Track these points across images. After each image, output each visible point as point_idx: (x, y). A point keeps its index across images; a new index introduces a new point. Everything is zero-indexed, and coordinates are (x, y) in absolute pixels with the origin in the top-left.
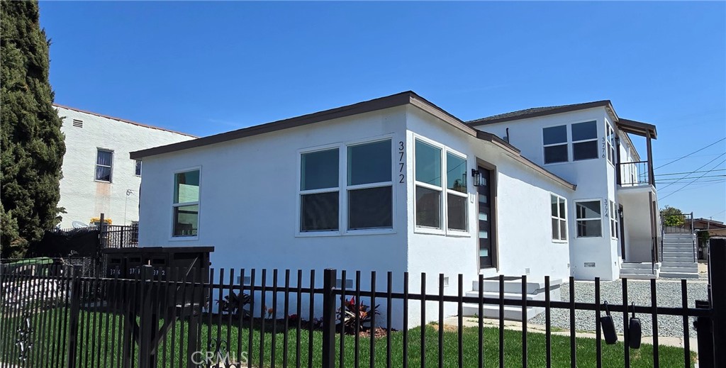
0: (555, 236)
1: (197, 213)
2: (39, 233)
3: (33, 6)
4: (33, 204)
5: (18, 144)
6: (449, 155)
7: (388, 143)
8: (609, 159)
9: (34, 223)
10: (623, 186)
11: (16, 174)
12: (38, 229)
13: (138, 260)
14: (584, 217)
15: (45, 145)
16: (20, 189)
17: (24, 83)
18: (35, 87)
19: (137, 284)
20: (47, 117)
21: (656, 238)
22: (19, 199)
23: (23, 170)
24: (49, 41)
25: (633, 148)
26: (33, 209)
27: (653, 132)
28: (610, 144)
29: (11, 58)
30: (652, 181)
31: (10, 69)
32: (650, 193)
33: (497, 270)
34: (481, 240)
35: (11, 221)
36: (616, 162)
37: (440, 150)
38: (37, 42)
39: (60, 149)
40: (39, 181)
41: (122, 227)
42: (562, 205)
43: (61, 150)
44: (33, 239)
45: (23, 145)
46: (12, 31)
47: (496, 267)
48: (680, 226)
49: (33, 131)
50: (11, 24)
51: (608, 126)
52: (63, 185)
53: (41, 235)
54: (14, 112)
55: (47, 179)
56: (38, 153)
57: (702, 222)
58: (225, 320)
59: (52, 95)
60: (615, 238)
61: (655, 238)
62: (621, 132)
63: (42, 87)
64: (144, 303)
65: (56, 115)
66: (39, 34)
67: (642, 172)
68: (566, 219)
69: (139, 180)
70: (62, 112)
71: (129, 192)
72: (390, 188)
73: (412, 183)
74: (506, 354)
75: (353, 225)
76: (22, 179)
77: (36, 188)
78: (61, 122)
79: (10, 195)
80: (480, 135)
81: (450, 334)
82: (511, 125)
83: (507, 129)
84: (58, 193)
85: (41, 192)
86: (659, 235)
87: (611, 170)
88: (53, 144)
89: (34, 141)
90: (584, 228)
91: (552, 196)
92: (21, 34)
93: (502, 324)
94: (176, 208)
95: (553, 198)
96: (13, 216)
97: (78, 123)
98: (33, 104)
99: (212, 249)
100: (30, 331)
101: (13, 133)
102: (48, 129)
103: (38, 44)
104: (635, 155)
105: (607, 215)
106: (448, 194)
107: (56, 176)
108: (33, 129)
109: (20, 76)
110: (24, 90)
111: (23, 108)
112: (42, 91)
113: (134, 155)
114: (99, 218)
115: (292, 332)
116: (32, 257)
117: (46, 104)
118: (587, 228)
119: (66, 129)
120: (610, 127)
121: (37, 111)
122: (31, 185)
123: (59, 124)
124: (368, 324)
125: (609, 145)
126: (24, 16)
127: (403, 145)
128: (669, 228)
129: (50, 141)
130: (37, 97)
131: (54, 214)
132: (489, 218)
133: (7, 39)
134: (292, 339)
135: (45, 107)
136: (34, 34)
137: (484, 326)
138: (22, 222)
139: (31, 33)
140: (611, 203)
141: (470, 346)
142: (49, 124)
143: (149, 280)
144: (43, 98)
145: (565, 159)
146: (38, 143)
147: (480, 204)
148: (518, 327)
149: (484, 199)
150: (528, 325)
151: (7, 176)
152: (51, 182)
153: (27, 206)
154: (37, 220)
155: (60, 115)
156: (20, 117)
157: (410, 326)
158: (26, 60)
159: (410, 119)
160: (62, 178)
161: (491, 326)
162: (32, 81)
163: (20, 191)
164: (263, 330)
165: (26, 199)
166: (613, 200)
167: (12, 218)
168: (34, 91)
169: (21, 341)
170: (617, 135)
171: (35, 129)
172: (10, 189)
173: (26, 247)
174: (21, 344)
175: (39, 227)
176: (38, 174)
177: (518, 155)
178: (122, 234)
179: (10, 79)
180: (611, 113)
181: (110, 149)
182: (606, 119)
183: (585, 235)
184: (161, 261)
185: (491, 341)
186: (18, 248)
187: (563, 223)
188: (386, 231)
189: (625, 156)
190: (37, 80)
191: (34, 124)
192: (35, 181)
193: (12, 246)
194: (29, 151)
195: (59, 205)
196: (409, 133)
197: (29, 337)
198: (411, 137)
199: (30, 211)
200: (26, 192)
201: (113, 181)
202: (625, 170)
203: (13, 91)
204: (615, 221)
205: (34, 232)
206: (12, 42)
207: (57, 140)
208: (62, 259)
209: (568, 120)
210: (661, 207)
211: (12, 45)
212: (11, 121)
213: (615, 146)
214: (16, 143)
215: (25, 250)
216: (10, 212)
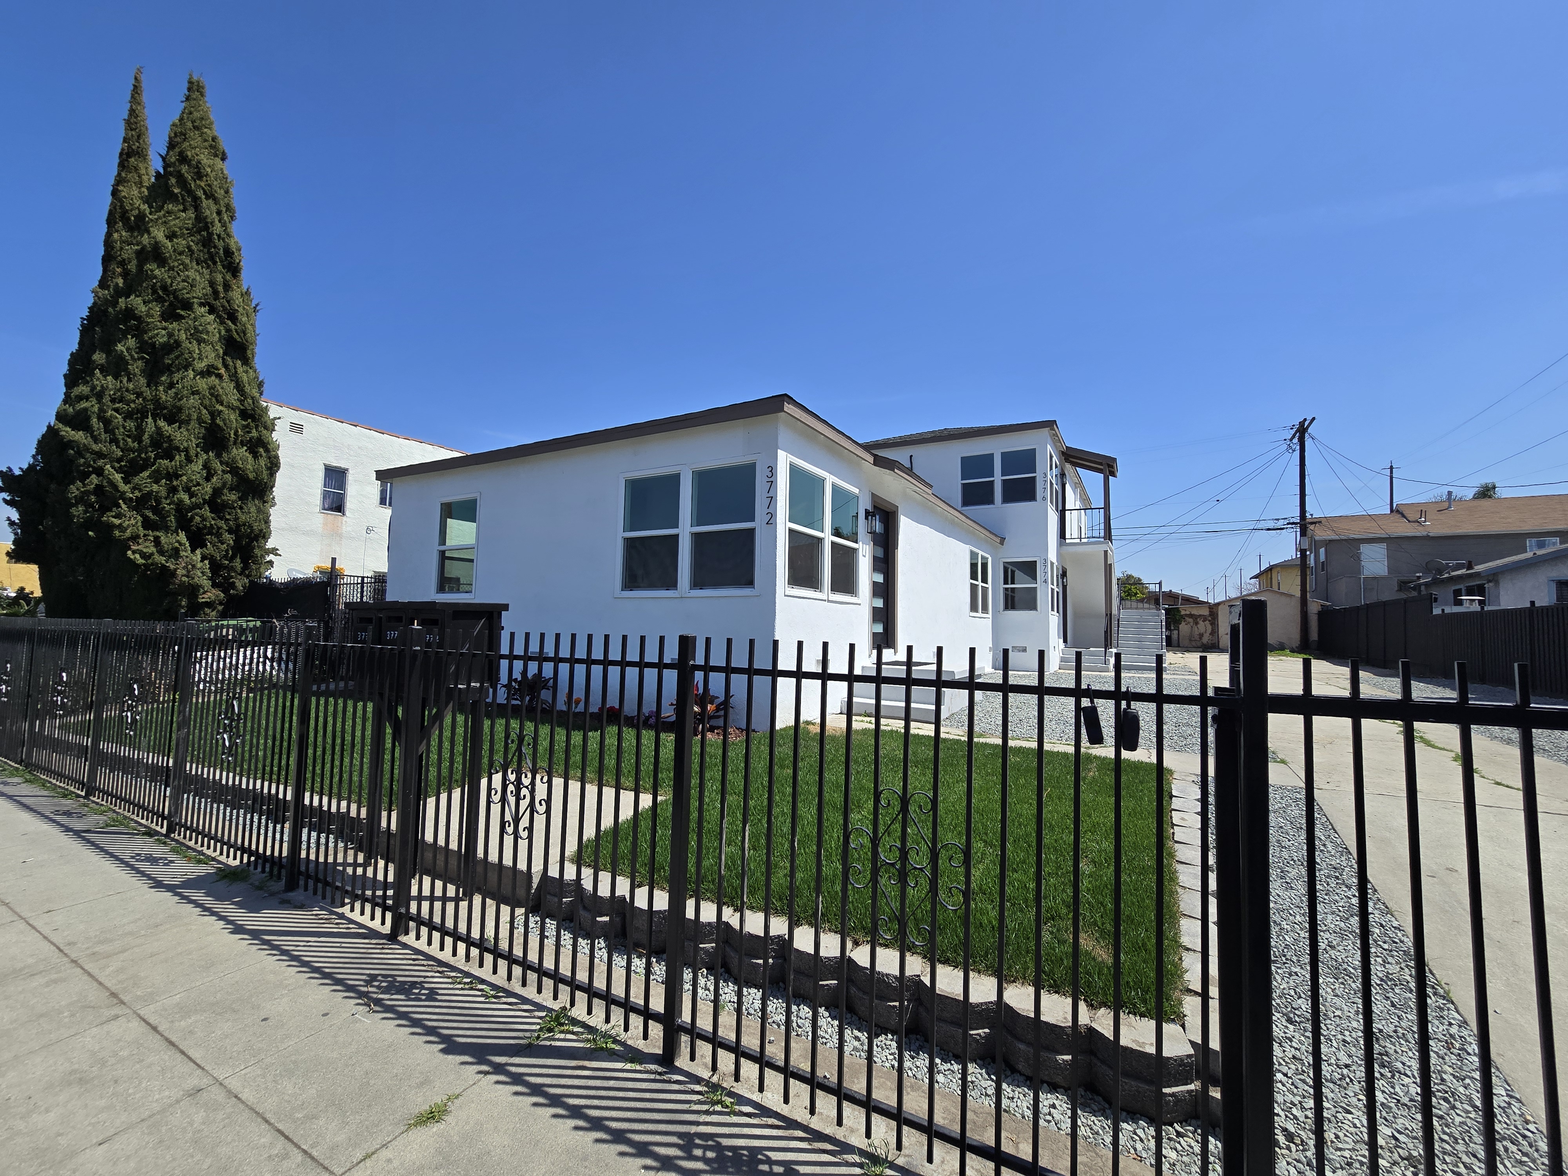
0: (974, 608)
1: (472, 561)
2: (240, 583)
3: (233, 253)
4: (231, 542)
5: (210, 453)
6: (835, 489)
7: (750, 469)
8: (1052, 503)
9: (233, 569)
10: (1068, 541)
11: (207, 498)
12: (239, 577)
13: (399, 619)
14: (1013, 583)
15: (250, 457)
16: (213, 519)
17: (220, 366)
18: (236, 372)
19: (400, 652)
20: (253, 418)
21: (1111, 614)
22: (211, 534)
23: (217, 492)
24: (257, 305)
25: (1083, 490)
26: (232, 548)
27: (1112, 467)
28: (1054, 482)
29: (200, 328)
30: (1108, 535)
31: (199, 344)
32: (1106, 552)
33: (895, 653)
34: (875, 609)
35: (199, 565)
36: (1060, 508)
37: (823, 480)
38: (239, 306)
39: (271, 463)
40: (241, 508)
41: (363, 578)
42: (985, 566)
43: (274, 465)
44: (232, 591)
45: (218, 456)
46: (202, 289)
47: (894, 648)
48: (1142, 600)
49: (232, 436)
50: (201, 278)
51: (1051, 457)
52: (277, 516)
53: (244, 587)
54: (205, 408)
55: (252, 507)
56: (240, 468)
57: (1171, 596)
58: (516, 712)
59: (260, 385)
60: (1055, 613)
61: (1109, 616)
62: (1068, 466)
63: (247, 372)
64: (409, 681)
65: (267, 414)
66: (242, 295)
67: (1096, 522)
68: (989, 585)
69: (387, 512)
70: (274, 411)
71: (369, 530)
72: (752, 531)
73: (783, 524)
74: (912, 767)
75: (698, 582)
76: (216, 505)
77: (236, 519)
78: (273, 425)
79: (198, 528)
80: (879, 462)
81: (833, 738)
82: (918, 451)
83: (911, 456)
84: (269, 527)
85: (244, 525)
86: (1115, 611)
87: (1053, 518)
88: (261, 456)
89: (234, 450)
90: (1013, 598)
91: (972, 553)
92: (216, 293)
93: (907, 727)
94: (442, 553)
95: (973, 555)
96: (203, 558)
97: (297, 428)
98: (233, 397)
99: (506, 607)
100: (239, 719)
101: (203, 438)
102: (254, 434)
103: (241, 310)
104: (1085, 499)
105: (1046, 581)
106: (832, 543)
107: (265, 502)
108: (232, 433)
109: (213, 355)
110: (219, 376)
111: (218, 401)
112: (245, 379)
113: (381, 475)
114: (329, 565)
115: (613, 730)
116: (233, 617)
117: (253, 398)
118: (1016, 599)
119: (280, 436)
120: (1055, 458)
121: (238, 408)
122: (229, 514)
123: (270, 427)
124: (720, 722)
125: (1051, 483)
126: (220, 267)
127: (772, 471)
128: (1128, 603)
129: (257, 452)
130: (239, 387)
131: (263, 557)
132: (886, 578)
133: (195, 300)
134: (611, 741)
135: (250, 401)
136: (235, 295)
137: (882, 728)
138: (216, 567)
139: (230, 293)
140: (1052, 564)
141: (862, 755)
142: (257, 427)
143: (419, 648)
144: (247, 389)
145: (990, 501)
146: (240, 453)
147: (875, 559)
148: (928, 730)
149: (880, 553)
150: (942, 729)
151: (193, 500)
152: (259, 510)
153: (223, 544)
154: (238, 564)
155: (272, 414)
156: (214, 414)
157: (779, 726)
158: (223, 332)
159: (784, 434)
160: (274, 505)
161: (889, 728)
162: (231, 364)
163: (213, 522)
164: (570, 727)
165: (221, 534)
166: (1055, 561)
167: (202, 561)
168: (234, 377)
169: (225, 731)
170: (1062, 470)
171: (236, 433)
172: (198, 519)
173: (221, 604)
174: (225, 736)
175: (240, 575)
176: (240, 499)
177: (930, 492)
178: (362, 587)
179: (199, 358)
180: (1056, 439)
181: (343, 466)
182: (1049, 447)
183: (1013, 608)
184: (435, 622)
185: (892, 749)
186: (210, 605)
187: (985, 590)
188: (746, 591)
189: (1072, 500)
190: (239, 363)
191: (234, 425)
192: (234, 508)
193: (201, 601)
194: (227, 464)
195: (270, 545)
196: (781, 454)
197: (237, 727)
198: (784, 460)
199: (227, 551)
200: (222, 523)
201: (347, 513)
202: (1071, 518)
203: (203, 377)
204: (1056, 589)
205: (234, 583)
206: (202, 305)
207: (267, 450)
208: (275, 620)
209: (996, 447)
210: (1117, 573)
211: (203, 309)
212: (200, 421)
213: (1060, 487)
214: (207, 452)
215: (220, 608)
216: (198, 552)
